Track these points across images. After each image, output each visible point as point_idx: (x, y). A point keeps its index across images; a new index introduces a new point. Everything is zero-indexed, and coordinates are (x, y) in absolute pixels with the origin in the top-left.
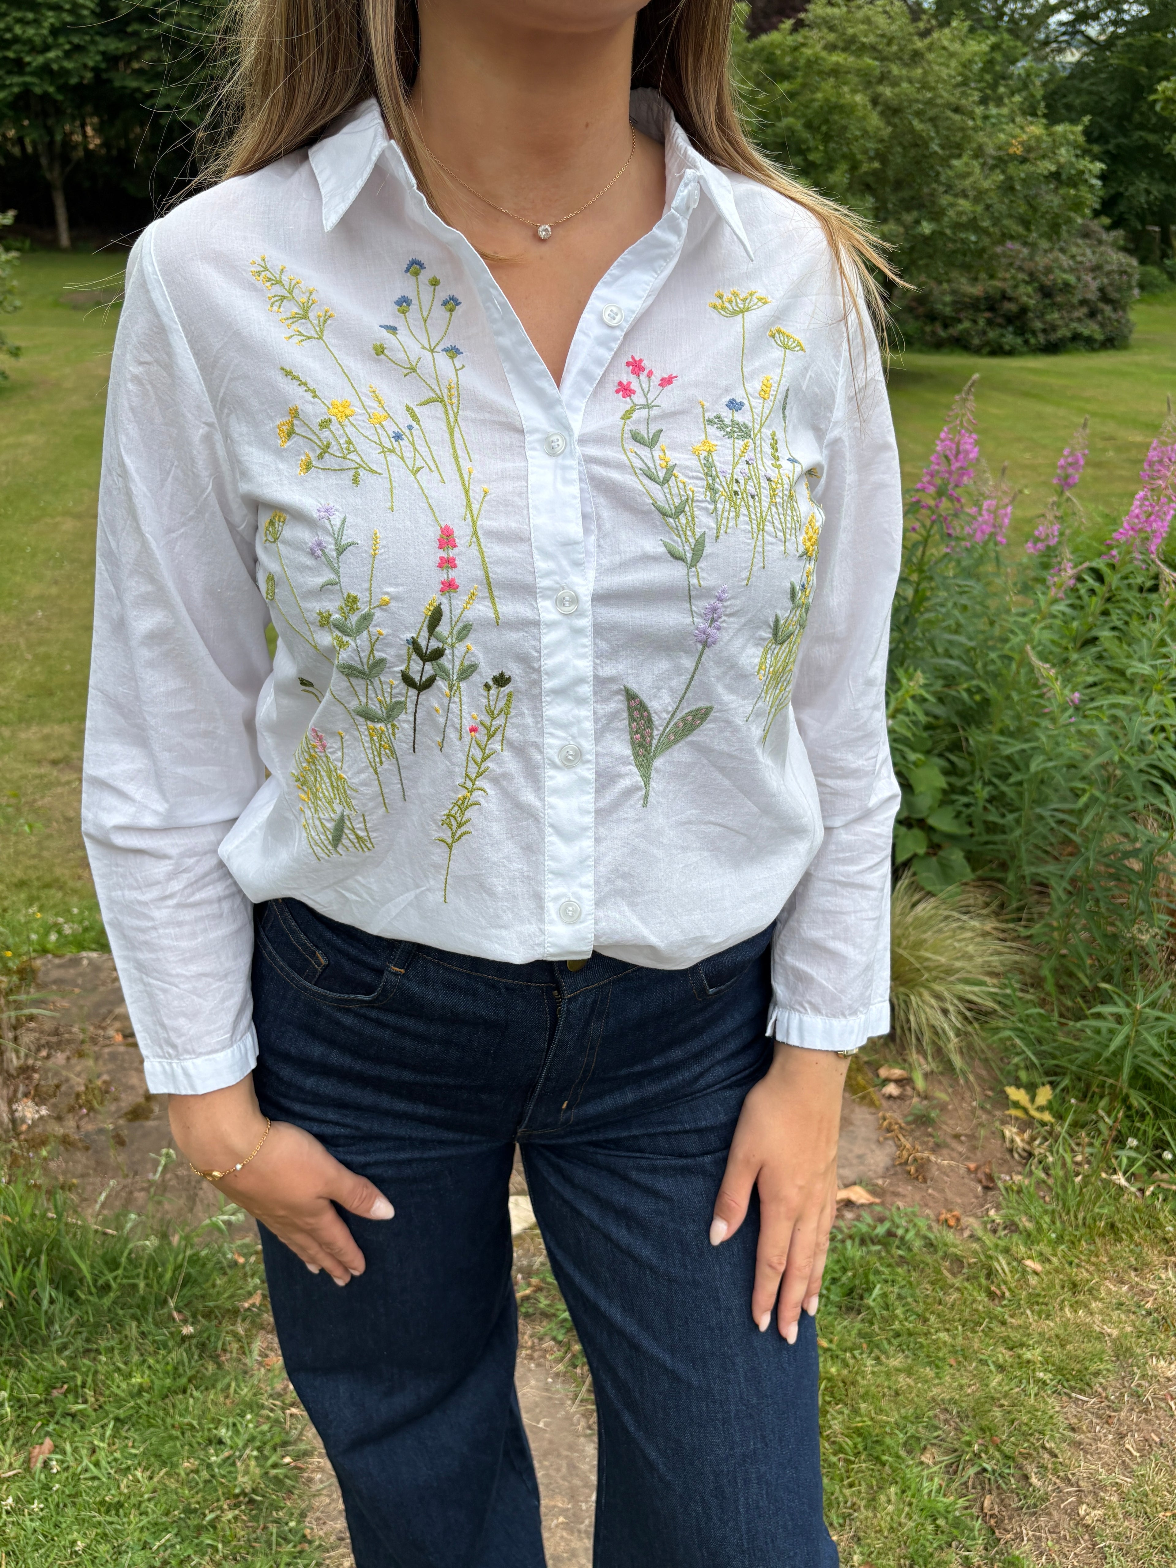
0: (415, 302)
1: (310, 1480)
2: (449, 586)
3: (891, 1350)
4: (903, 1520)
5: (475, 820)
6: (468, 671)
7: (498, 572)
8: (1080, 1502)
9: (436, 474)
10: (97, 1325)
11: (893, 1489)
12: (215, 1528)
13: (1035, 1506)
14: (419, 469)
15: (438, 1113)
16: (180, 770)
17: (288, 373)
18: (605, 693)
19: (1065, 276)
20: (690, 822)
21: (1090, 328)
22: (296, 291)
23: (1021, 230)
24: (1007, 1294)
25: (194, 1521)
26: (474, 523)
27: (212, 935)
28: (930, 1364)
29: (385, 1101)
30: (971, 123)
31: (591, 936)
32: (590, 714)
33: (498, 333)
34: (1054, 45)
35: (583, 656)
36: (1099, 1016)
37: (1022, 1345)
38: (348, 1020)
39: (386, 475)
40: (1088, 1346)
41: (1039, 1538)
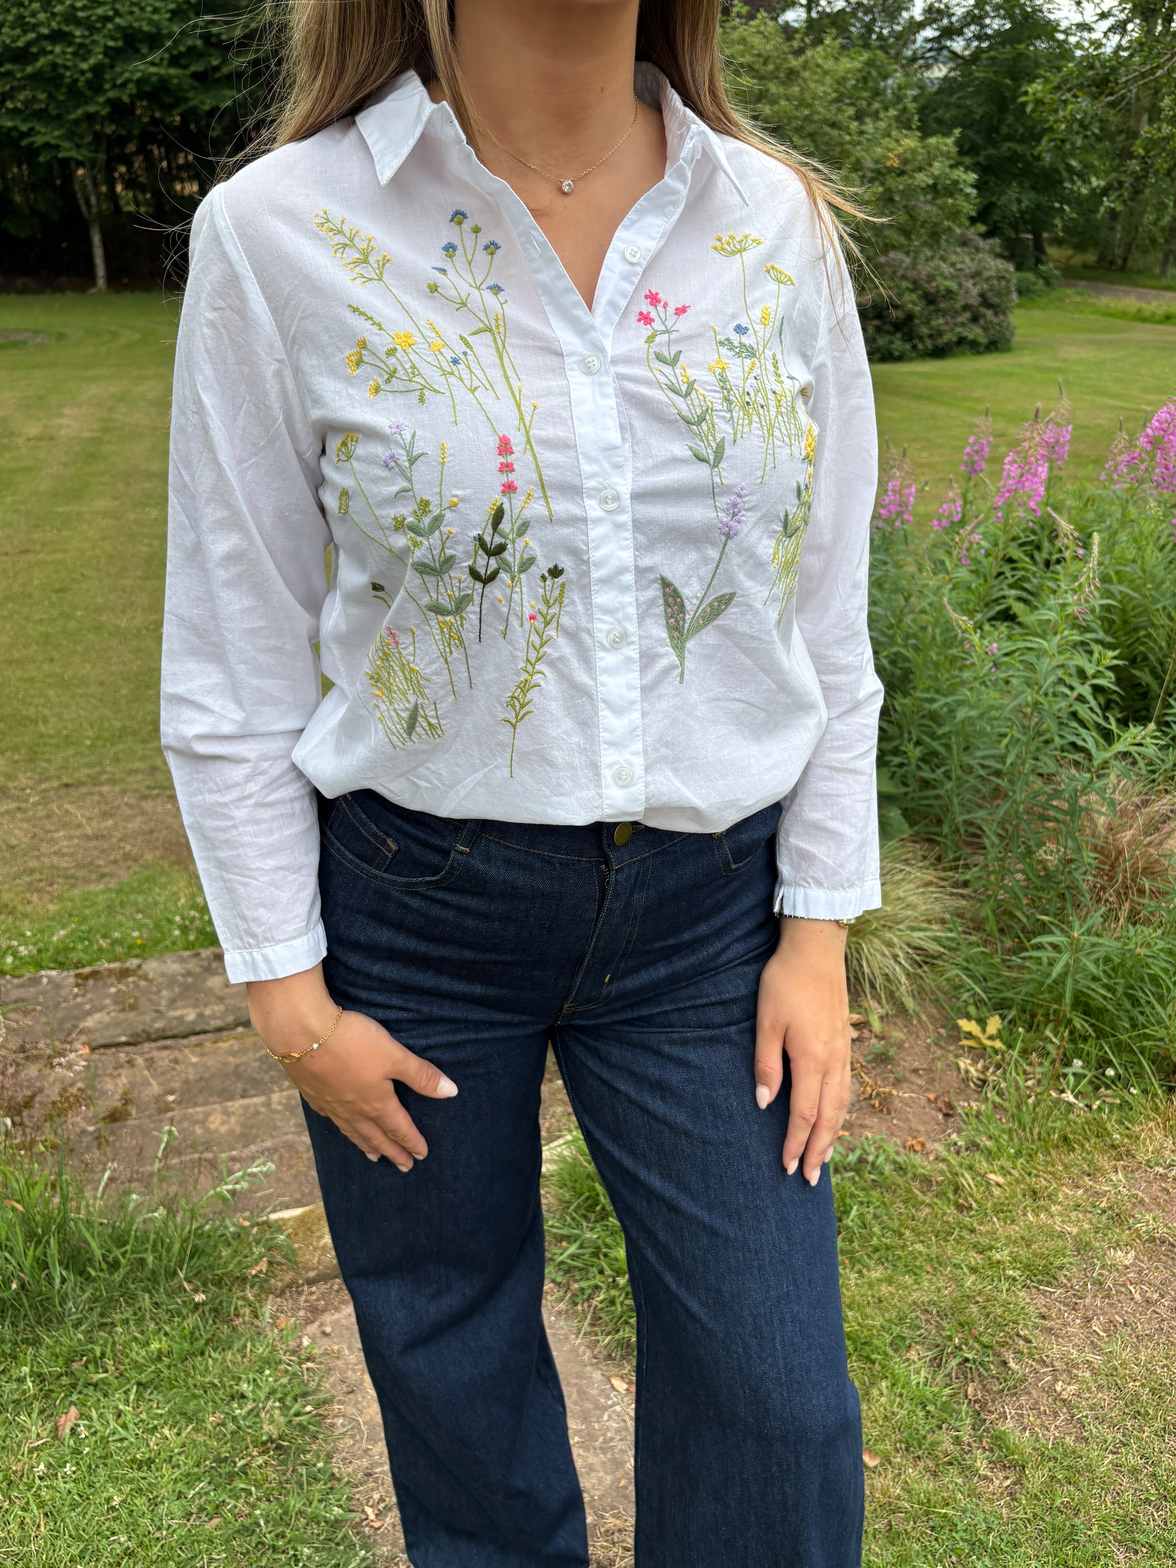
0: (460, 247)
1: (333, 1425)
2: (509, 488)
3: (872, 1263)
4: (896, 1410)
5: (536, 700)
6: (527, 564)
7: (549, 474)
8: (1056, 1380)
9: (491, 392)
10: (111, 1299)
11: (884, 1384)
12: (246, 1474)
13: (1015, 1387)
14: (476, 388)
15: (493, 992)
16: (255, 682)
17: (355, 310)
18: (644, 582)
19: (947, 283)
20: (718, 699)
21: (975, 333)
22: (356, 240)
23: (902, 240)
24: (974, 1205)
25: (225, 1469)
26: (527, 432)
27: (287, 832)
28: (908, 1272)
29: (446, 984)
30: (848, 138)
31: (643, 797)
32: (633, 600)
33: (537, 271)
34: (921, 62)
35: (626, 548)
36: (1039, 947)
37: (991, 1248)
38: (415, 903)
39: (448, 393)
40: (1051, 1244)
41: (1022, 1415)
